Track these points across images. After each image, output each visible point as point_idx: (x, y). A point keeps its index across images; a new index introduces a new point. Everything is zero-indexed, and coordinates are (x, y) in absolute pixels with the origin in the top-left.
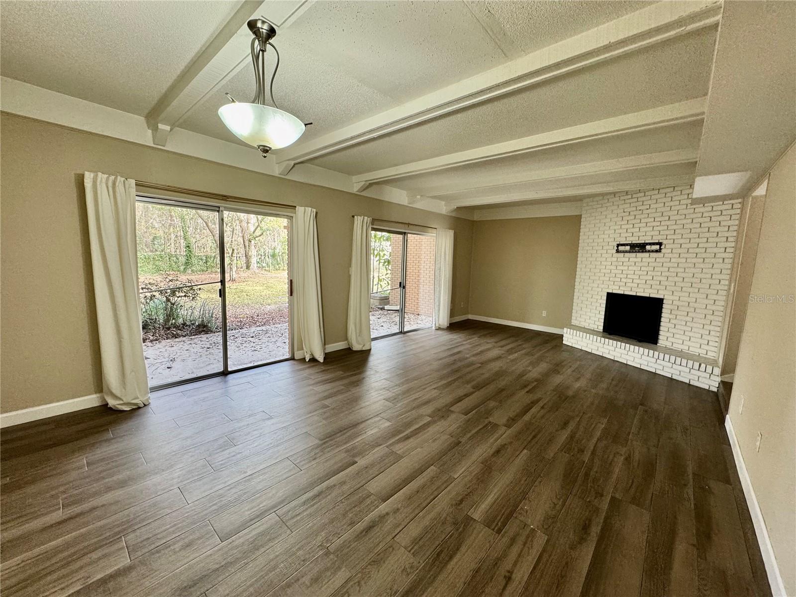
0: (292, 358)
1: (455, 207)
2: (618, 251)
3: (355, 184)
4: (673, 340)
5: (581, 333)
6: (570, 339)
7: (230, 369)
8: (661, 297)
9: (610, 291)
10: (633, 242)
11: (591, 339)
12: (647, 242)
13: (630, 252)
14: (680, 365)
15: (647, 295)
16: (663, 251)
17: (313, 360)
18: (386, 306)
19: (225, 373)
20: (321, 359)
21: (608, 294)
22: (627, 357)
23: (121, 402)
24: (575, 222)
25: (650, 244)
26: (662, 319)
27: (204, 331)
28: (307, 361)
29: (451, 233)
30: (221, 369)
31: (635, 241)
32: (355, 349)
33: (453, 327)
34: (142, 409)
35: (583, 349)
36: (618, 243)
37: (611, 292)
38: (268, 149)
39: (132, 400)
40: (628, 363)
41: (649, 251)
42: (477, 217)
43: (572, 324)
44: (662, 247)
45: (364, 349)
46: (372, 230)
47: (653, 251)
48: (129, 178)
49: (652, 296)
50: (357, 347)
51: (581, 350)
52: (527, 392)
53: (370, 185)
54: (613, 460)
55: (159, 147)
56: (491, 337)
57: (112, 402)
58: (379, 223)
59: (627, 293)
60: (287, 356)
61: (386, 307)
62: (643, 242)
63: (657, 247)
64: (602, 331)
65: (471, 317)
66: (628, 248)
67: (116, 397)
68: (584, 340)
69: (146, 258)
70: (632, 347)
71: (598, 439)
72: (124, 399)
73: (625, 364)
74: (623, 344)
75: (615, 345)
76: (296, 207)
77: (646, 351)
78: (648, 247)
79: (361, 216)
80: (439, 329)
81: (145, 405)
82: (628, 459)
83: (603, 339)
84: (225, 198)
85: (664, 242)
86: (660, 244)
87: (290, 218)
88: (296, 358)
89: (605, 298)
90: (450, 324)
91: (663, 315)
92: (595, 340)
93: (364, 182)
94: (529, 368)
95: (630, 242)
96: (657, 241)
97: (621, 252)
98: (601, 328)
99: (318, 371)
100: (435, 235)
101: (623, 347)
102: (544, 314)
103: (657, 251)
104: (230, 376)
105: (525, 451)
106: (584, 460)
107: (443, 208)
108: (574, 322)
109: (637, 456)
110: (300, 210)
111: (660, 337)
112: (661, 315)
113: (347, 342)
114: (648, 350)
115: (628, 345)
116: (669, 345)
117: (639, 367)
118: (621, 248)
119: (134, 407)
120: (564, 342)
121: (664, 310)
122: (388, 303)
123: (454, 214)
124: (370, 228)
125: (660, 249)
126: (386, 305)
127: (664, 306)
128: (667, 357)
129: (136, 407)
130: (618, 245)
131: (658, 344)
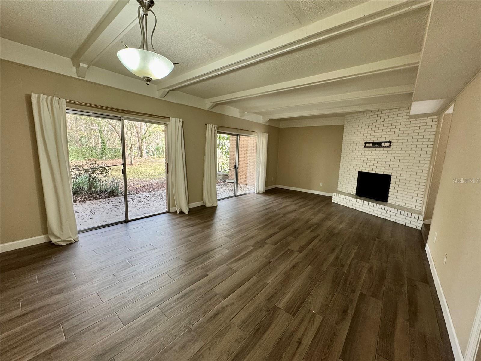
0: (169, 212)
1: (269, 119)
2: (365, 147)
3: (207, 104)
4: (397, 200)
5: (343, 196)
6: (337, 199)
7: (129, 219)
8: (390, 174)
9: (360, 171)
10: (374, 141)
11: (349, 199)
12: (382, 141)
13: (372, 147)
14: (400, 214)
15: (382, 173)
16: (391, 146)
17: (182, 213)
18: (226, 180)
19: (127, 221)
20: (187, 212)
21: (359, 172)
22: (370, 210)
23: (60, 240)
24: (341, 128)
25: (384, 142)
26: (390, 187)
27: (113, 195)
28: (178, 213)
29: (266, 135)
30: (124, 219)
31: (376, 140)
32: (207, 206)
33: (267, 192)
34: (73, 244)
35: (344, 205)
36: (366, 142)
37: (361, 171)
38: (150, 79)
39: (67, 238)
40: (370, 213)
41: (383, 147)
42: (282, 125)
43: (338, 190)
44: (391, 145)
45: (213, 206)
46: (218, 133)
47: (386, 147)
48: (61, 98)
49: (384, 173)
50: (208, 205)
51: (343, 206)
52: (311, 231)
53: (217, 105)
54: (361, 271)
55: (81, 78)
56: (290, 198)
57: (54, 240)
58: (222, 129)
59: (370, 172)
60: (166, 210)
61: (227, 180)
62: (380, 141)
63: (388, 144)
64: (355, 194)
65: (278, 186)
66: (371, 145)
67: (56, 237)
68: (345, 200)
69: (76, 150)
70: (372, 204)
71: (353, 259)
72: (62, 238)
73: (368, 214)
74: (367, 202)
75: (362, 203)
76: (170, 118)
77: (381, 206)
78: (383, 145)
79: (211, 124)
80: (259, 193)
81: (75, 242)
82: (370, 270)
83: (356, 199)
84: (124, 112)
85: (392, 141)
86: (390, 143)
87: (166, 125)
88: (171, 211)
89: (357, 175)
90: (265, 190)
91: (391, 185)
92: (351, 200)
93: (212, 103)
94: (312, 217)
95: (373, 141)
96: (388, 141)
97: (367, 147)
98: (355, 193)
99: (184, 219)
100: (256, 136)
101: (367, 204)
102: (321, 184)
103: (388, 147)
104: (130, 223)
105: (310, 266)
106: (344, 271)
107: (261, 120)
108: (339, 189)
109: (375, 268)
110: (173, 120)
111: (389, 198)
112: (390, 184)
113: (202, 201)
114: (382, 206)
115: (370, 203)
116: (394, 202)
117: (376, 216)
118: (367, 145)
119: (69, 243)
120: (333, 201)
121: (391, 182)
122: (228, 178)
123: (267, 124)
124: (217, 132)
125: (390, 145)
126: (227, 179)
127: (392, 179)
128: (393, 209)
129: (70, 243)
130: (365, 143)
131: (387, 202)
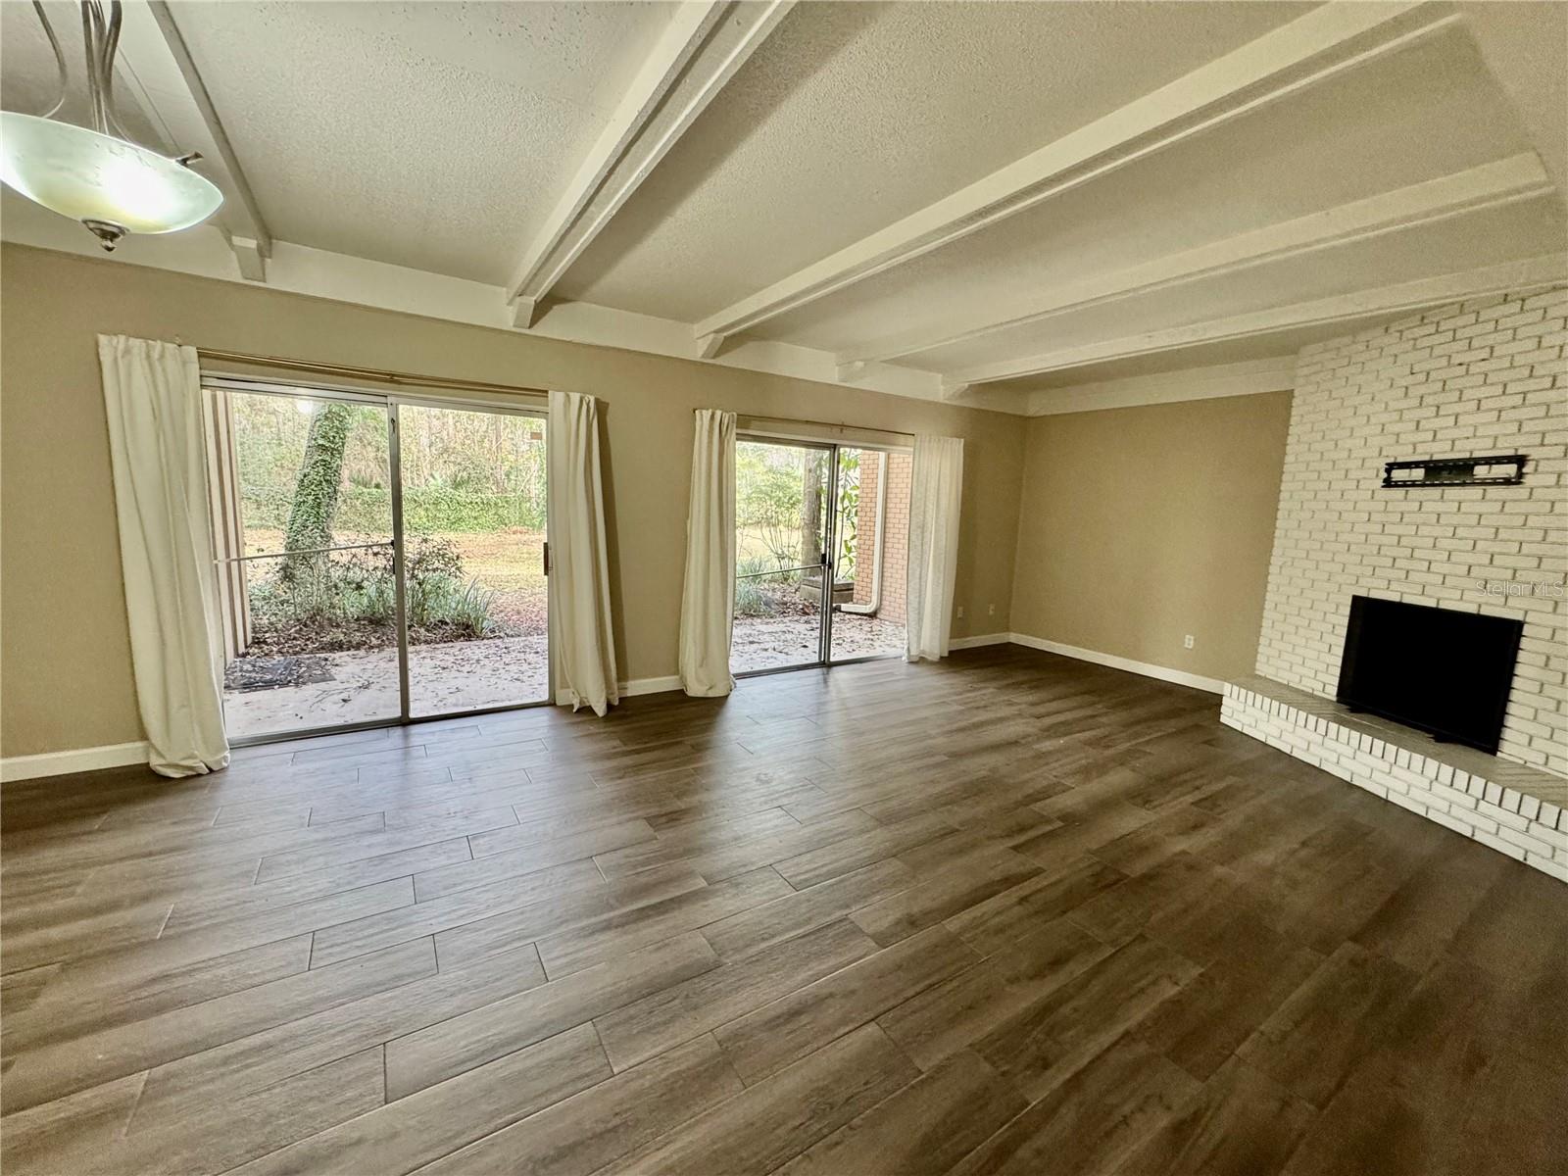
0: (551, 703)
1: (967, 385)
2: (1388, 483)
3: (696, 342)
4: (1551, 748)
5: (1267, 701)
6: (1241, 712)
7: (412, 715)
8: (1518, 616)
9: (1363, 593)
10: (1436, 457)
11: (1292, 718)
12: (1477, 454)
13: (1423, 485)
14: (1556, 829)
15: (1472, 609)
16: (1528, 480)
17: (586, 710)
18: (842, 605)
19: (405, 722)
20: (600, 710)
21: (1356, 599)
22: (1390, 782)
23: (163, 762)
24: (1275, 409)
25: (1489, 461)
26: (1517, 682)
27: (463, 635)
28: (574, 711)
29: (958, 446)
30: (397, 713)
31: (1441, 452)
32: (690, 693)
33: (957, 660)
34: (203, 778)
35: (1272, 742)
36: (1392, 460)
37: (1365, 595)
38: (115, 230)
39: (184, 759)
40: (1390, 799)
41: (1483, 483)
42: (1036, 406)
43: (1257, 673)
44: (1524, 470)
45: (711, 694)
46: (737, 439)
47: (1494, 482)
49: (1486, 611)
50: (695, 690)
51: (1265, 744)
52: (1015, 848)
53: (734, 340)
54: (1125, 1120)
55: (256, 283)
56: (1031, 688)
57: (155, 762)
58: (756, 425)
59: (1408, 600)
60: (545, 697)
61: (844, 607)
62: (1467, 455)
63: (1511, 470)
64: (1335, 699)
65: (1014, 638)
66: (1418, 474)
67: (160, 754)
68: (1274, 719)
70: (1404, 754)
71: (1127, 1034)
72: (167, 757)
73: (1381, 798)
74: (1379, 744)
75: (1355, 742)
76: (546, 392)
77: (1447, 771)
78: (1481, 471)
79: (707, 409)
80: (920, 661)
81: (211, 771)
82: (1180, 1131)
83: (1334, 726)
84: (392, 379)
85: (1534, 453)
86: (1520, 461)
87: (547, 419)
88: (558, 703)
89: (1347, 611)
90: (951, 652)
91: (1519, 669)
92: (1301, 722)
93: (711, 336)
94: (1068, 782)
95: (1427, 458)
96: (1511, 452)
97: (1396, 485)
98: (1332, 692)
99: (581, 734)
100: (912, 450)
101: (1378, 751)
102: (1189, 642)
103: (1507, 482)
104: (415, 729)
105: (872, 1028)
106: (1028, 1097)
107: (939, 389)
108: (1263, 669)
109: (1221, 1126)
110: (556, 399)
111: (1507, 734)
112: (1512, 668)
113: (677, 677)
114: (1451, 769)
115: (1391, 748)
116: (1535, 759)
117: (1423, 814)
118: (1398, 475)
119: (190, 773)
120: (1223, 719)
121: (1522, 656)
122: (849, 599)
123: (969, 403)
124: (734, 436)
125: (1520, 475)
126: (845, 602)
127: (1524, 643)
128: (1512, 797)
129: (194, 773)
130: (1390, 468)
131: (1499, 754)
